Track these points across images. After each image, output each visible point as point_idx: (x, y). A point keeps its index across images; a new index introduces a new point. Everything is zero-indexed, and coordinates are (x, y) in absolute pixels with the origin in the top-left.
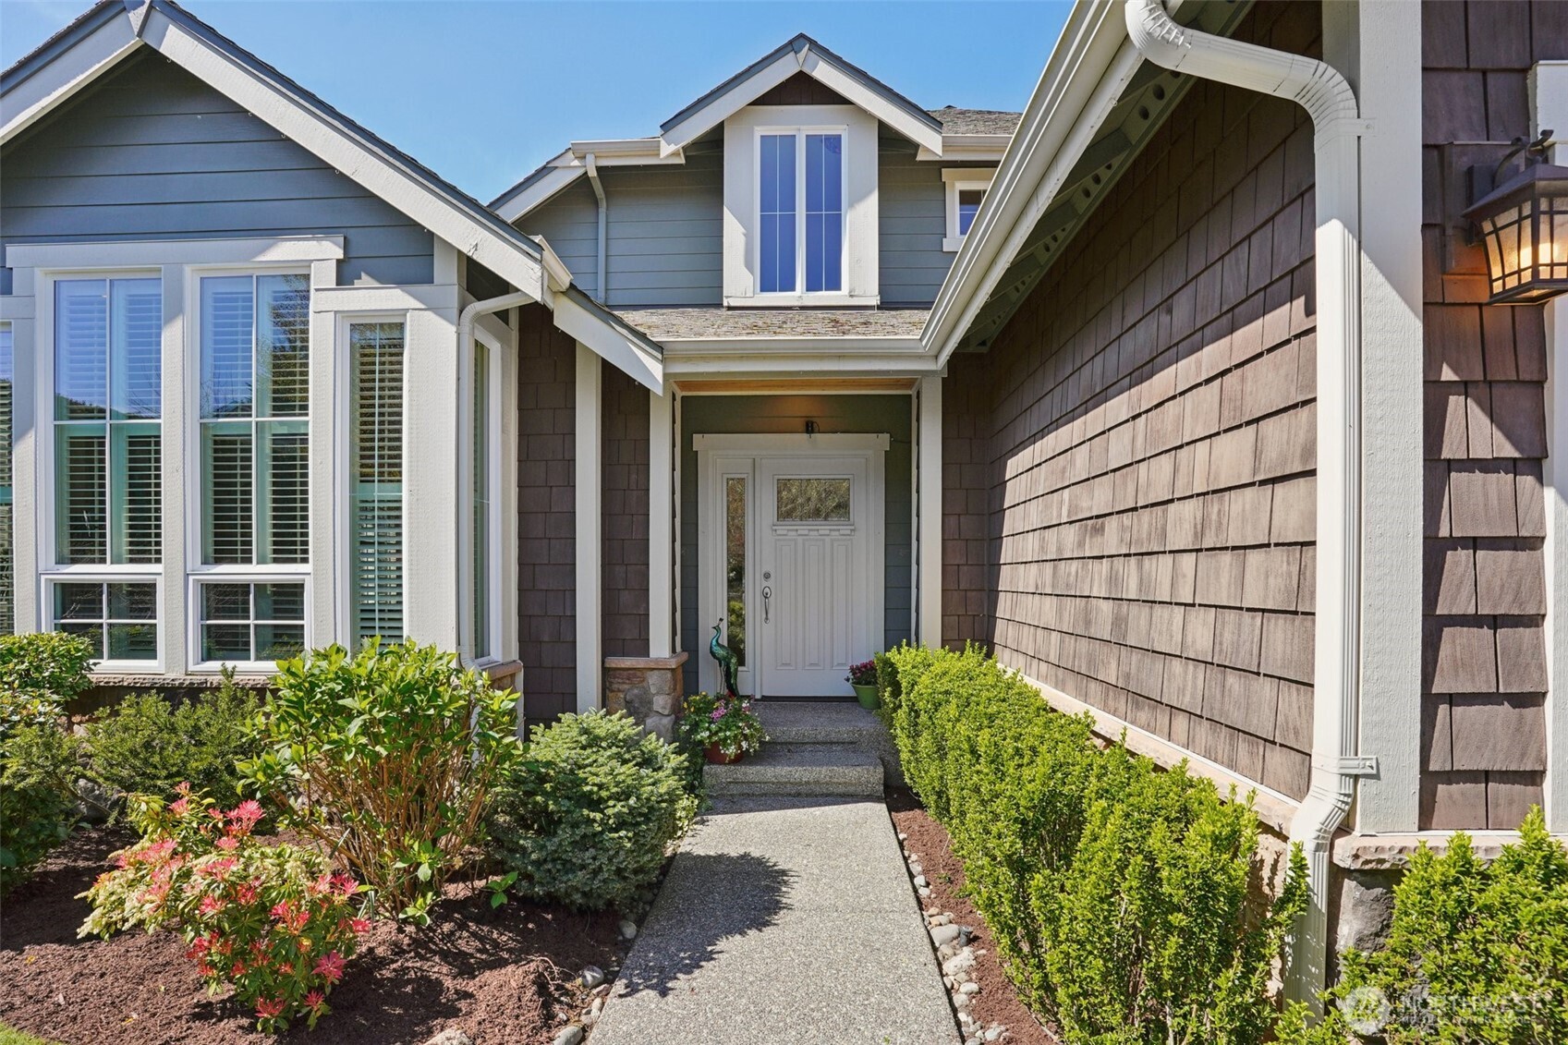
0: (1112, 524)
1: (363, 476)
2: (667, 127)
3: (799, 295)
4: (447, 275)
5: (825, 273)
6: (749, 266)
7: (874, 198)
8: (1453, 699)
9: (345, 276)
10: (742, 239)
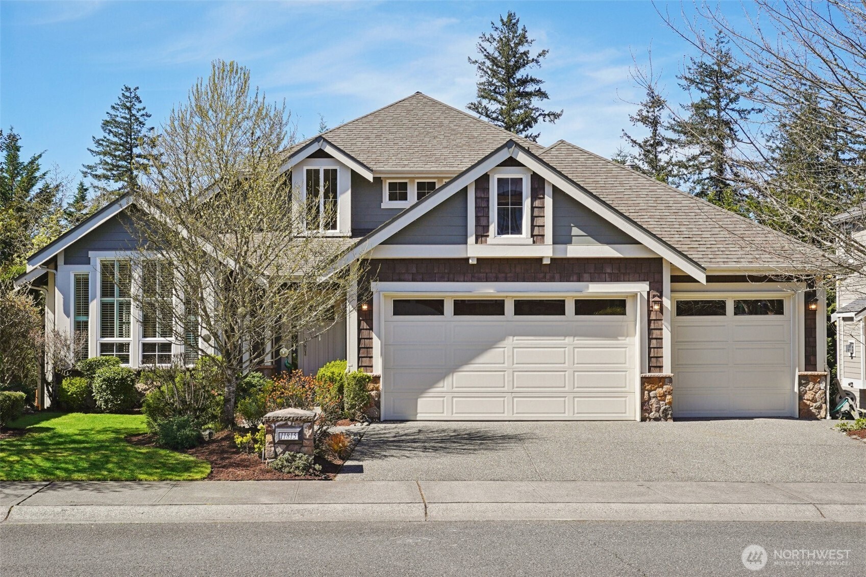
1: (189, 312)
3: (320, 232)
7: (350, 191)
8: (362, 357)
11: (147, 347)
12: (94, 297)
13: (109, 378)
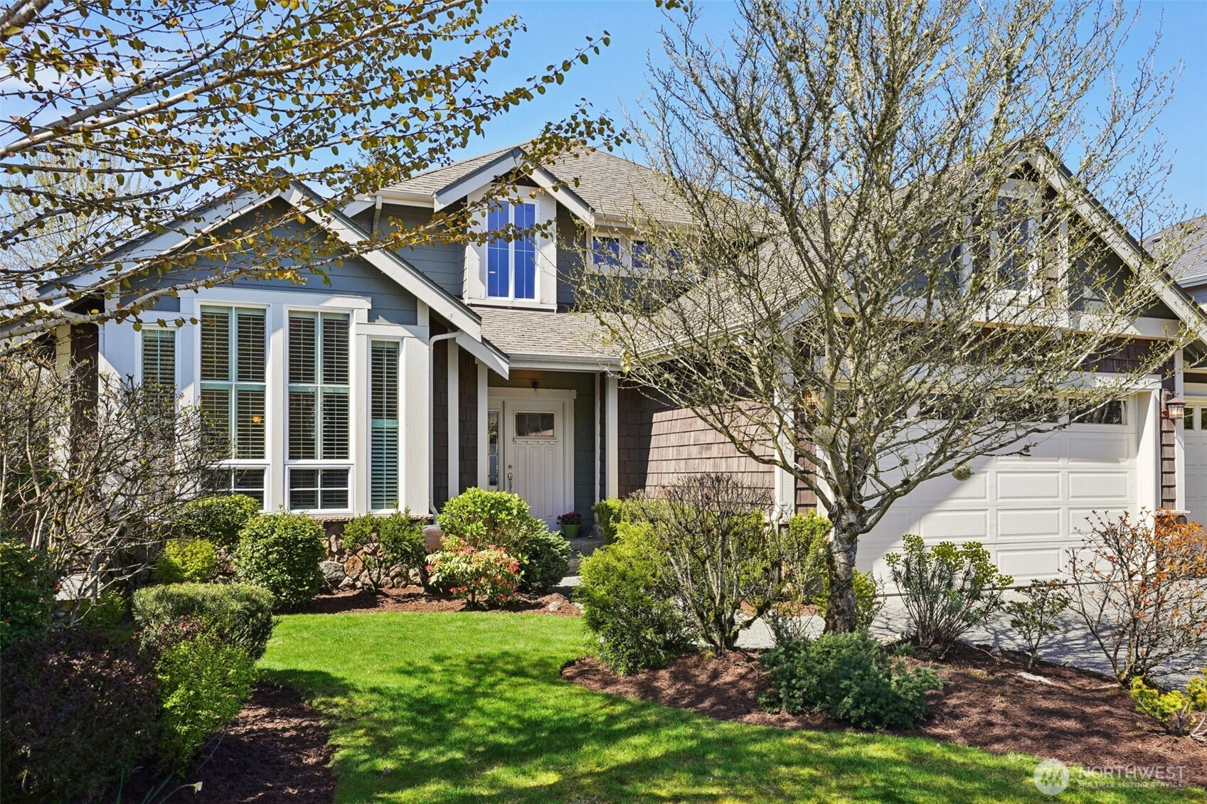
0: (715, 447)
1: (377, 412)
2: (439, 193)
3: (510, 300)
4: (423, 320)
5: (525, 288)
6: (482, 279)
9: (372, 317)
10: (478, 263)
11: (297, 477)
12: (191, 381)
13: (285, 539)
